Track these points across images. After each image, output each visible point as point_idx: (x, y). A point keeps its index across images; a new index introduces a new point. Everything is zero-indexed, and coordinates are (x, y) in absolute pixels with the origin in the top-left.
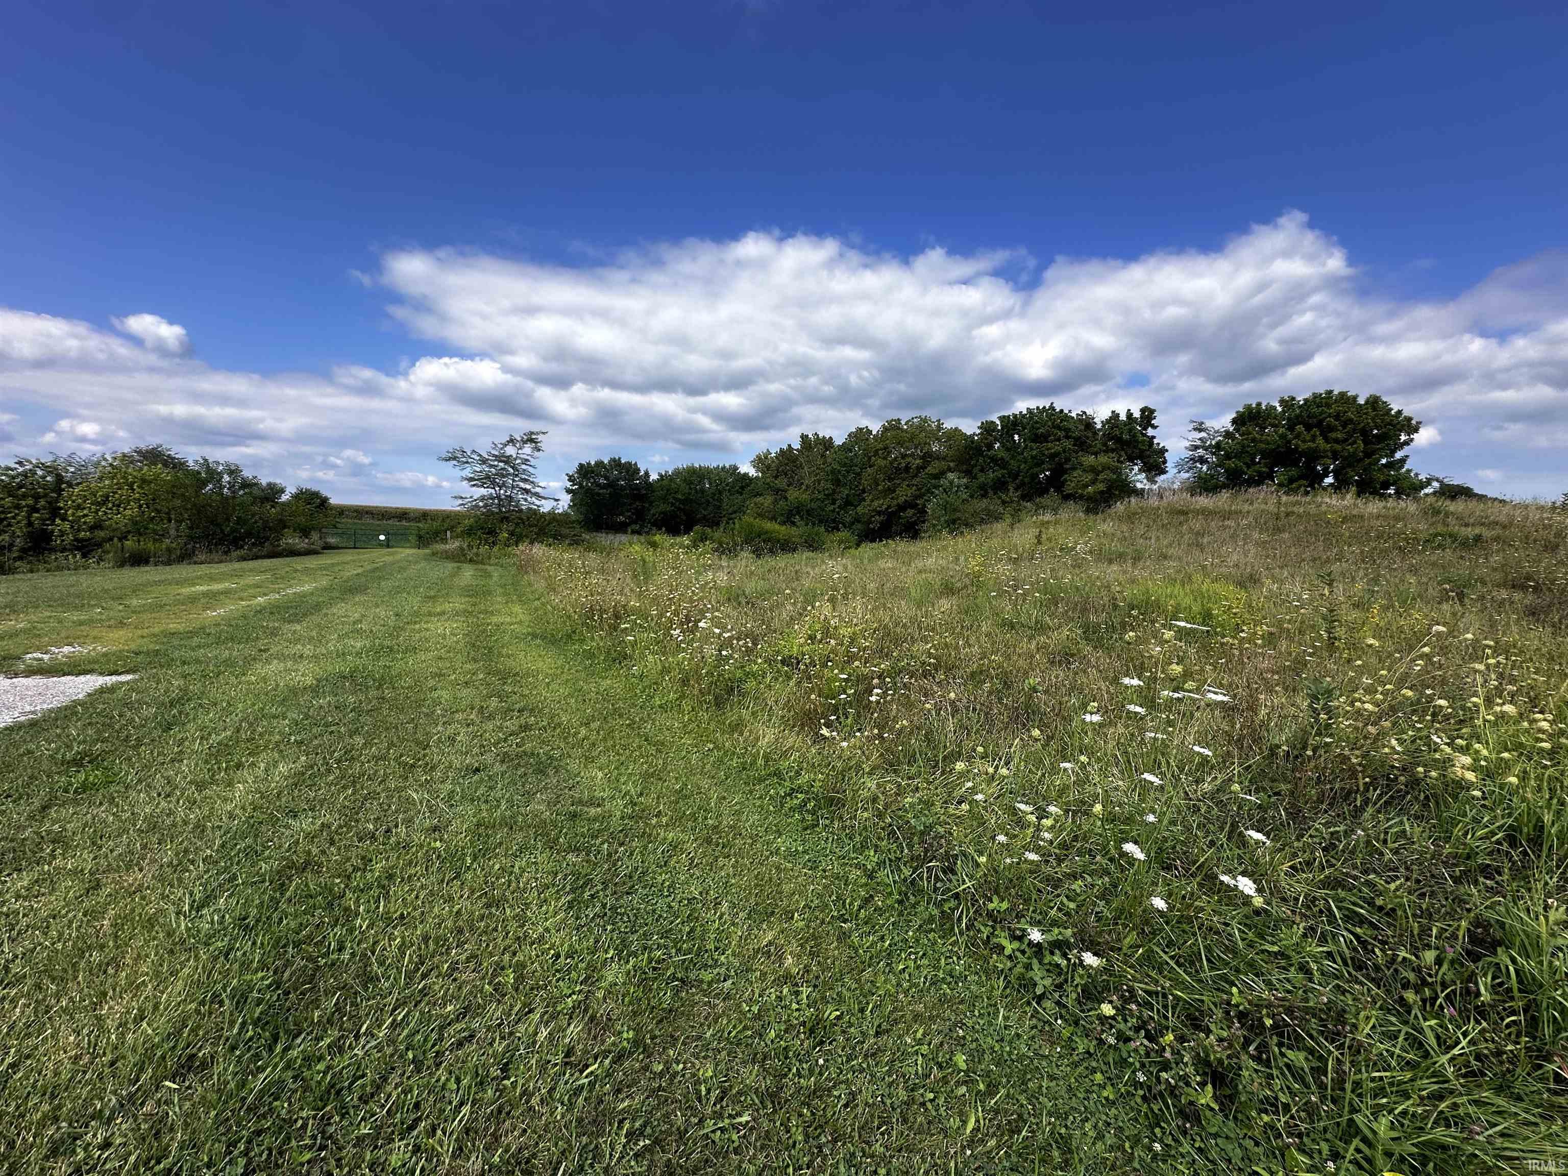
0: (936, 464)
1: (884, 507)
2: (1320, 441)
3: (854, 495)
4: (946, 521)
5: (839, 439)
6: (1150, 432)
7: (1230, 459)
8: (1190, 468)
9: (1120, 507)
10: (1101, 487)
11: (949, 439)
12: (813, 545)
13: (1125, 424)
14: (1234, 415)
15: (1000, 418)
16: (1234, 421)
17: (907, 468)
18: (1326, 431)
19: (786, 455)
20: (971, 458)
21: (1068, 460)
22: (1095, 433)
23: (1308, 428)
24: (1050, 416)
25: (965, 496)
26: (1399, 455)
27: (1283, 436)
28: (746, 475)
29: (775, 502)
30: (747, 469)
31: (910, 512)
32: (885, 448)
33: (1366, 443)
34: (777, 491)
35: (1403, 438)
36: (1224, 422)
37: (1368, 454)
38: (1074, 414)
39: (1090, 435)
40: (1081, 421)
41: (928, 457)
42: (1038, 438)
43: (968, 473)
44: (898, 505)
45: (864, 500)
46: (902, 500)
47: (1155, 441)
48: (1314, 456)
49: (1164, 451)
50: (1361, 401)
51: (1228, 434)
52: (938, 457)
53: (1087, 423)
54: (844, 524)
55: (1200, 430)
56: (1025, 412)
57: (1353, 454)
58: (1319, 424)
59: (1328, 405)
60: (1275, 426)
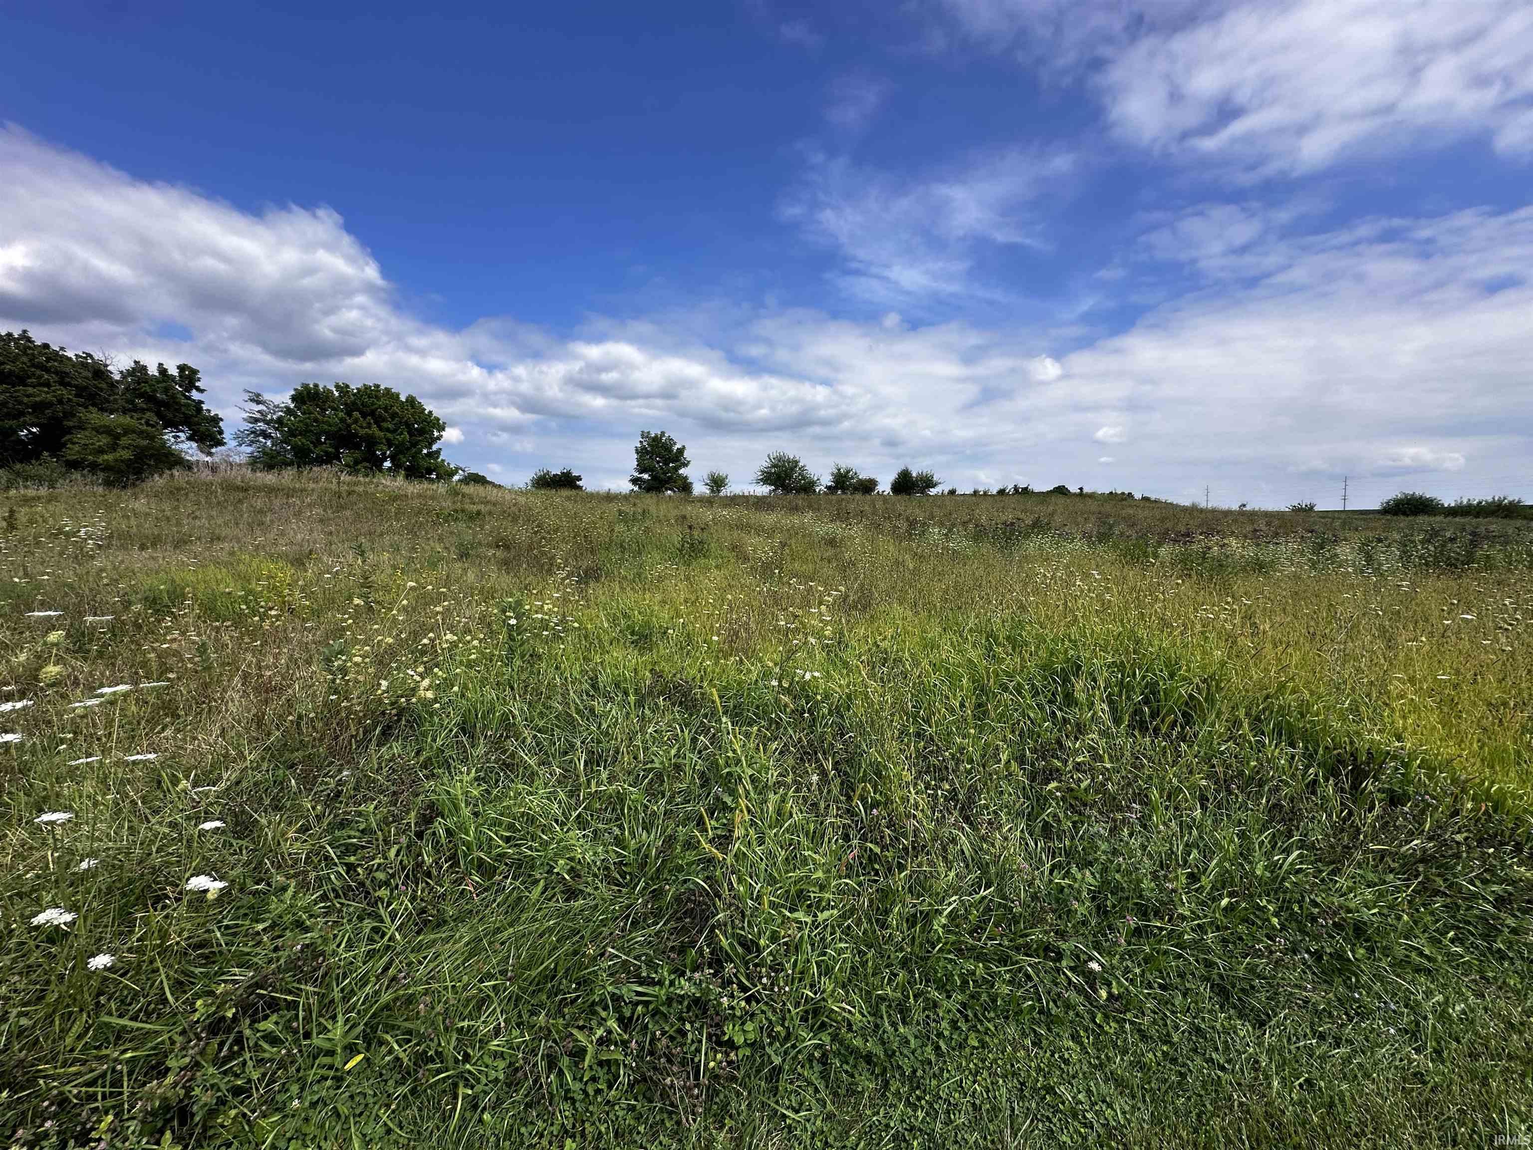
2: (375, 429)
6: (195, 395)
7: (294, 436)
8: (252, 442)
9: (159, 481)
10: (125, 454)
13: (157, 380)
14: (293, 392)
16: (294, 399)
18: (379, 420)
21: (69, 415)
22: (112, 385)
23: (364, 415)
24: (23, 349)
26: (435, 447)
27: (342, 420)
33: (410, 434)
35: (436, 434)
36: (283, 398)
37: (414, 444)
39: (104, 386)
47: (205, 407)
48: (372, 442)
49: (217, 419)
50: (403, 398)
51: (288, 411)
55: (258, 402)
57: (402, 443)
58: (372, 413)
59: (377, 398)
60: (333, 409)
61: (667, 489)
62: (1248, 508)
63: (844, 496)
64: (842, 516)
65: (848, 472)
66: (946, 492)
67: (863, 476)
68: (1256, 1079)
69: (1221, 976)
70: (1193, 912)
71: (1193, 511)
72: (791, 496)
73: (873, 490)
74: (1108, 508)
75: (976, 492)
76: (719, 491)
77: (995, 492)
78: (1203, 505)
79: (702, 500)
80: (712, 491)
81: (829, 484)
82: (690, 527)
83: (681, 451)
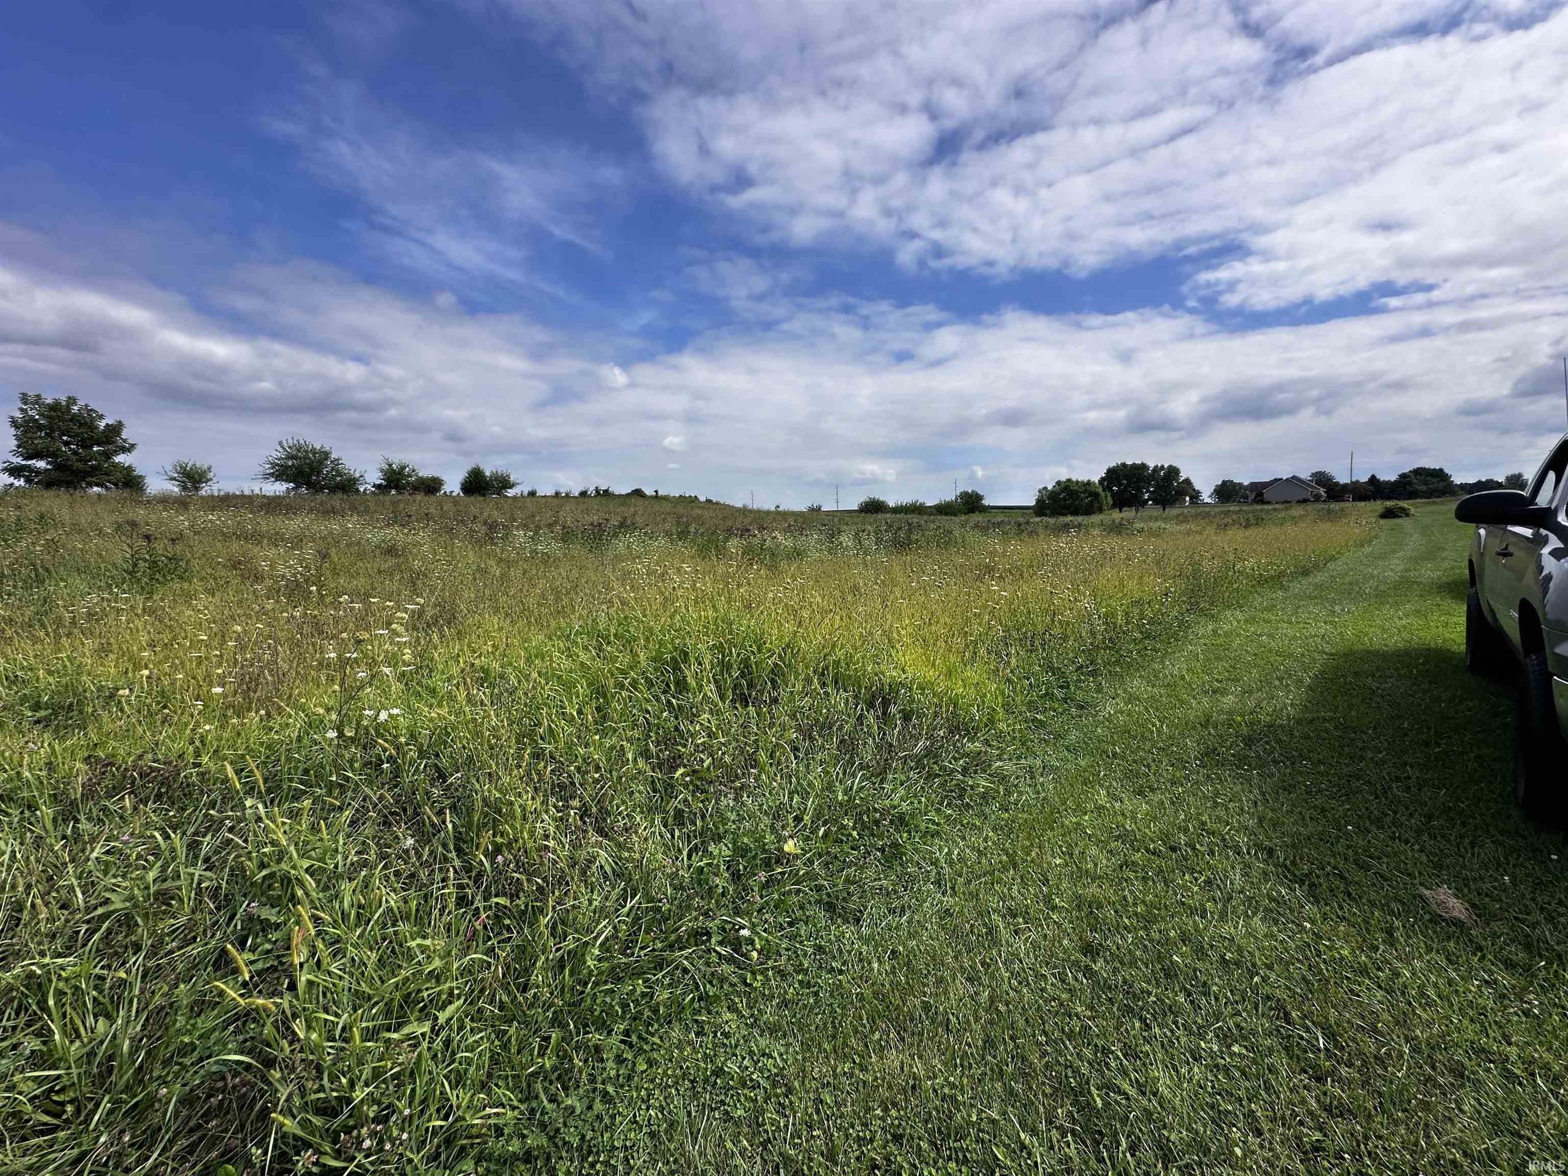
61: (90, 485)
62: (781, 509)
63: (400, 497)
64: (402, 520)
65: (403, 468)
66: (526, 493)
67: (424, 473)
68: (863, 968)
69: (829, 895)
70: (802, 849)
71: (744, 511)
72: (320, 497)
73: (438, 489)
74: (680, 510)
75: (557, 494)
76: (197, 489)
77: (577, 494)
78: (750, 507)
79: (164, 500)
80: (185, 488)
81: (379, 482)
82: (147, 537)
83: (115, 430)
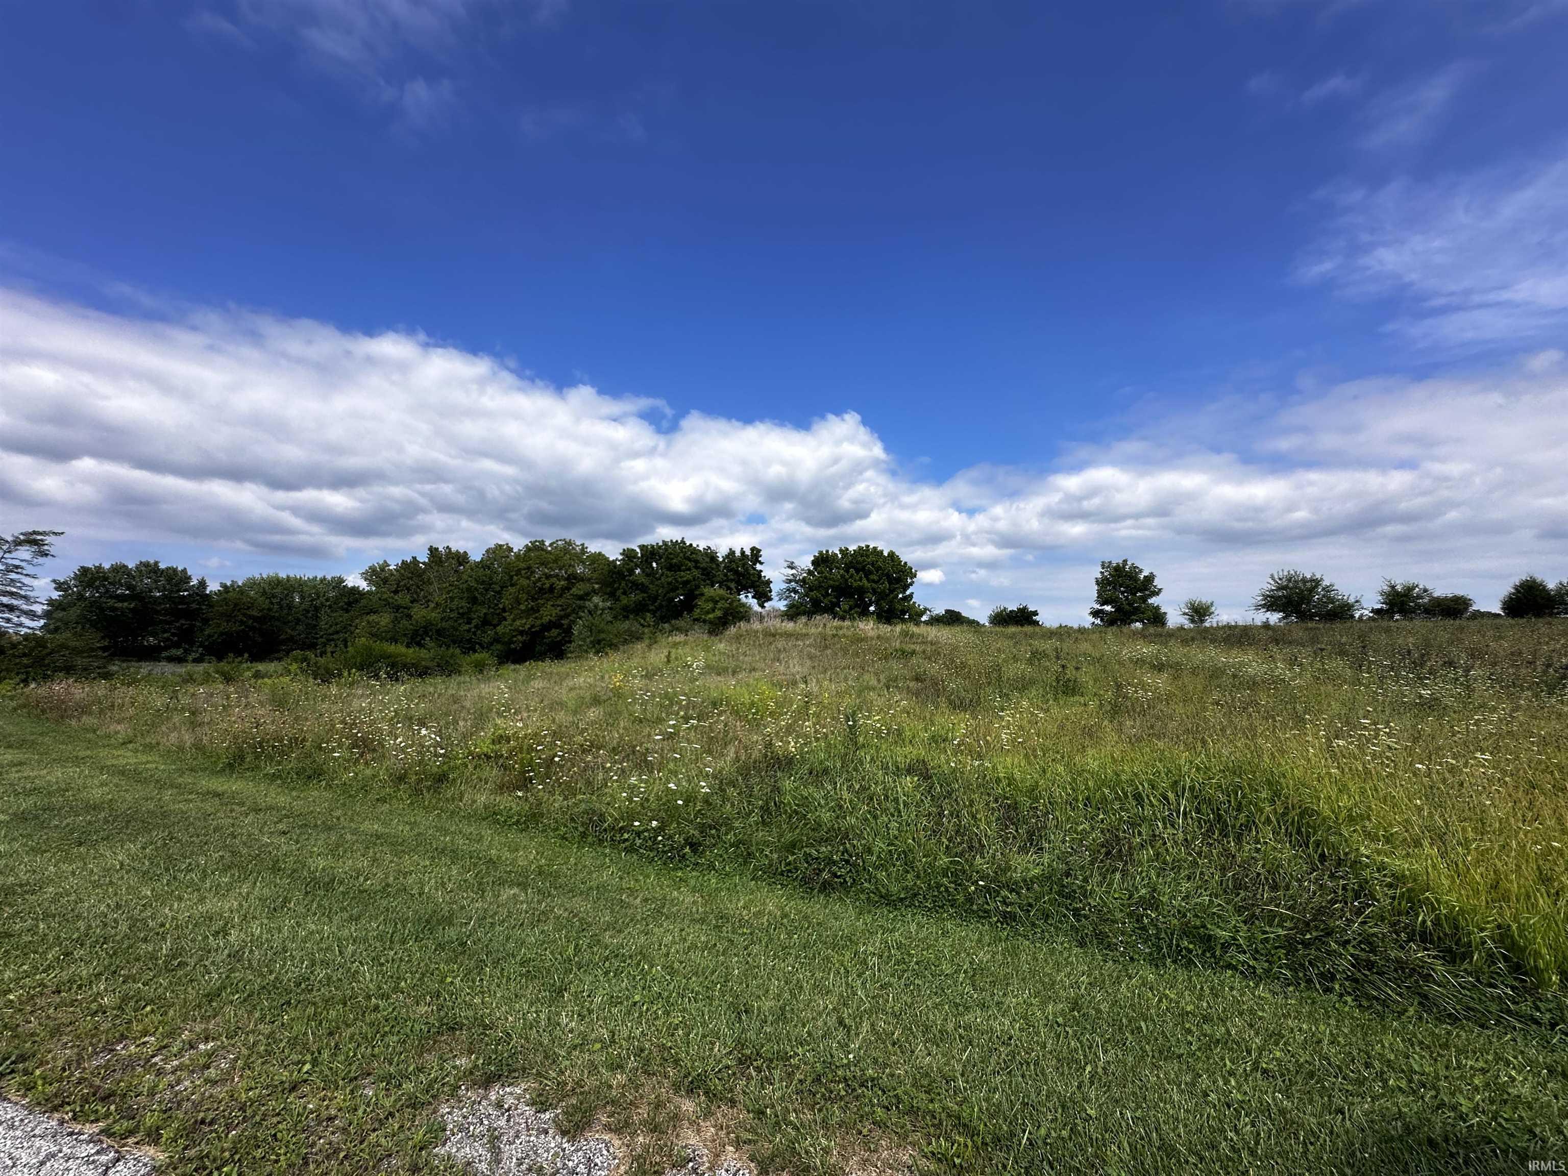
0: (580, 585)
1: (527, 627)
2: (865, 581)
3: (493, 614)
4: (591, 642)
5: (476, 556)
6: (758, 567)
7: (812, 591)
8: (787, 597)
9: (732, 630)
10: (718, 613)
11: (593, 563)
12: (448, 669)
13: (740, 560)
14: (813, 558)
15: (639, 546)
16: (813, 563)
17: (552, 589)
18: (867, 574)
19: (410, 568)
20: (615, 582)
21: (698, 587)
22: (718, 564)
23: (857, 571)
24: (681, 548)
25: (609, 619)
26: (908, 593)
27: (842, 576)
28: (355, 590)
29: (396, 621)
30: (355, 580)
31: (554, 632)
32: (529, 568)
33: (890, 583)
34: (397, 608)
35: (909, 581)
36: (805, 562)
37: (892, 591)
38: (701, 548)
39: (714, 566)
40: (706, 554)
41: (573, 579)
42: (672, 567)
43: (612, 595)
44: (542, 625)
45: (505, 619)
46: (546, 619)
47: (763, 574)
48: (861, 591)
49: (769, 582)
50: (886, 554)
51: (810, 572)
52: (581, 579)
53: (710, 555)
54: (480, 644)
55: (792, 568)
56: (661, 544)
57: (884, 591)
58: (863, 569)
59: (867, 556)
60: (837, 568)
61: (1135, 621)
65: (1412, 588)
67: (1442, 592)
72: (1311, 625)
73: (1464, 610)
76: (1202, 621)
79: (1179, 632)
80: (1194, 621)
82: (1063, 666)
